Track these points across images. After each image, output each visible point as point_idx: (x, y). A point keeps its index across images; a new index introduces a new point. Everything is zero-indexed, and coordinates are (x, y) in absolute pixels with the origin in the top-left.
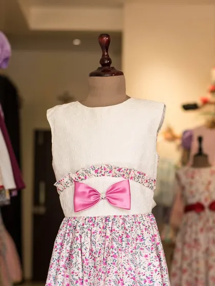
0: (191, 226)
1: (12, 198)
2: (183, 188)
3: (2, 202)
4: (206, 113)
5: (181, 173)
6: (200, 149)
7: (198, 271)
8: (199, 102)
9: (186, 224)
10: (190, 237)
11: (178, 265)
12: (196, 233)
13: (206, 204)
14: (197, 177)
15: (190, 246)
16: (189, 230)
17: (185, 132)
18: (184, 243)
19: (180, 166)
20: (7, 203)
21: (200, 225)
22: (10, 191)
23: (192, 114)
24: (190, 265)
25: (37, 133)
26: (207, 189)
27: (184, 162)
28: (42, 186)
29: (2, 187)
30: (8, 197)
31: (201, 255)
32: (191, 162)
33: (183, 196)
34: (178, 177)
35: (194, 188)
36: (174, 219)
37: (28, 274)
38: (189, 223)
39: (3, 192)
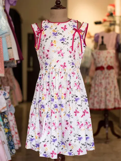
0: (98, 77)
1: (18, 64)
2: (95, 59)
3: (13, 66)
4: (105, 26)
5: (94, 53)
6: (103, 42)
7: (101, 97)
8: (102, 21)
9: (96, 76)
10: (98, 81)
11: (93, 94)
12: (101, 80)
13: (105, 67)
14: (101, 55)
15: (98, 86)
16: (97, 78)
17: (96, 34)
18: (95, 84)
19: (93, 49)
20: (15, 66)
21: (103, 76)
22: (17, 61)
23: (99, 26)
24: (98, 94)
25: (29, 35)
26: (106, 60)
27: (95, 48)
28: (31, 59)
29: (13, 59)
30: (16, 64)
31: (103, 89)
32: (98, 48)
33: (95, 63)
34: (92, 55)
35: (100, 60)
36: (91, 73)
37: (25, 98)
38: (98, 75)
39: (14, 61)
